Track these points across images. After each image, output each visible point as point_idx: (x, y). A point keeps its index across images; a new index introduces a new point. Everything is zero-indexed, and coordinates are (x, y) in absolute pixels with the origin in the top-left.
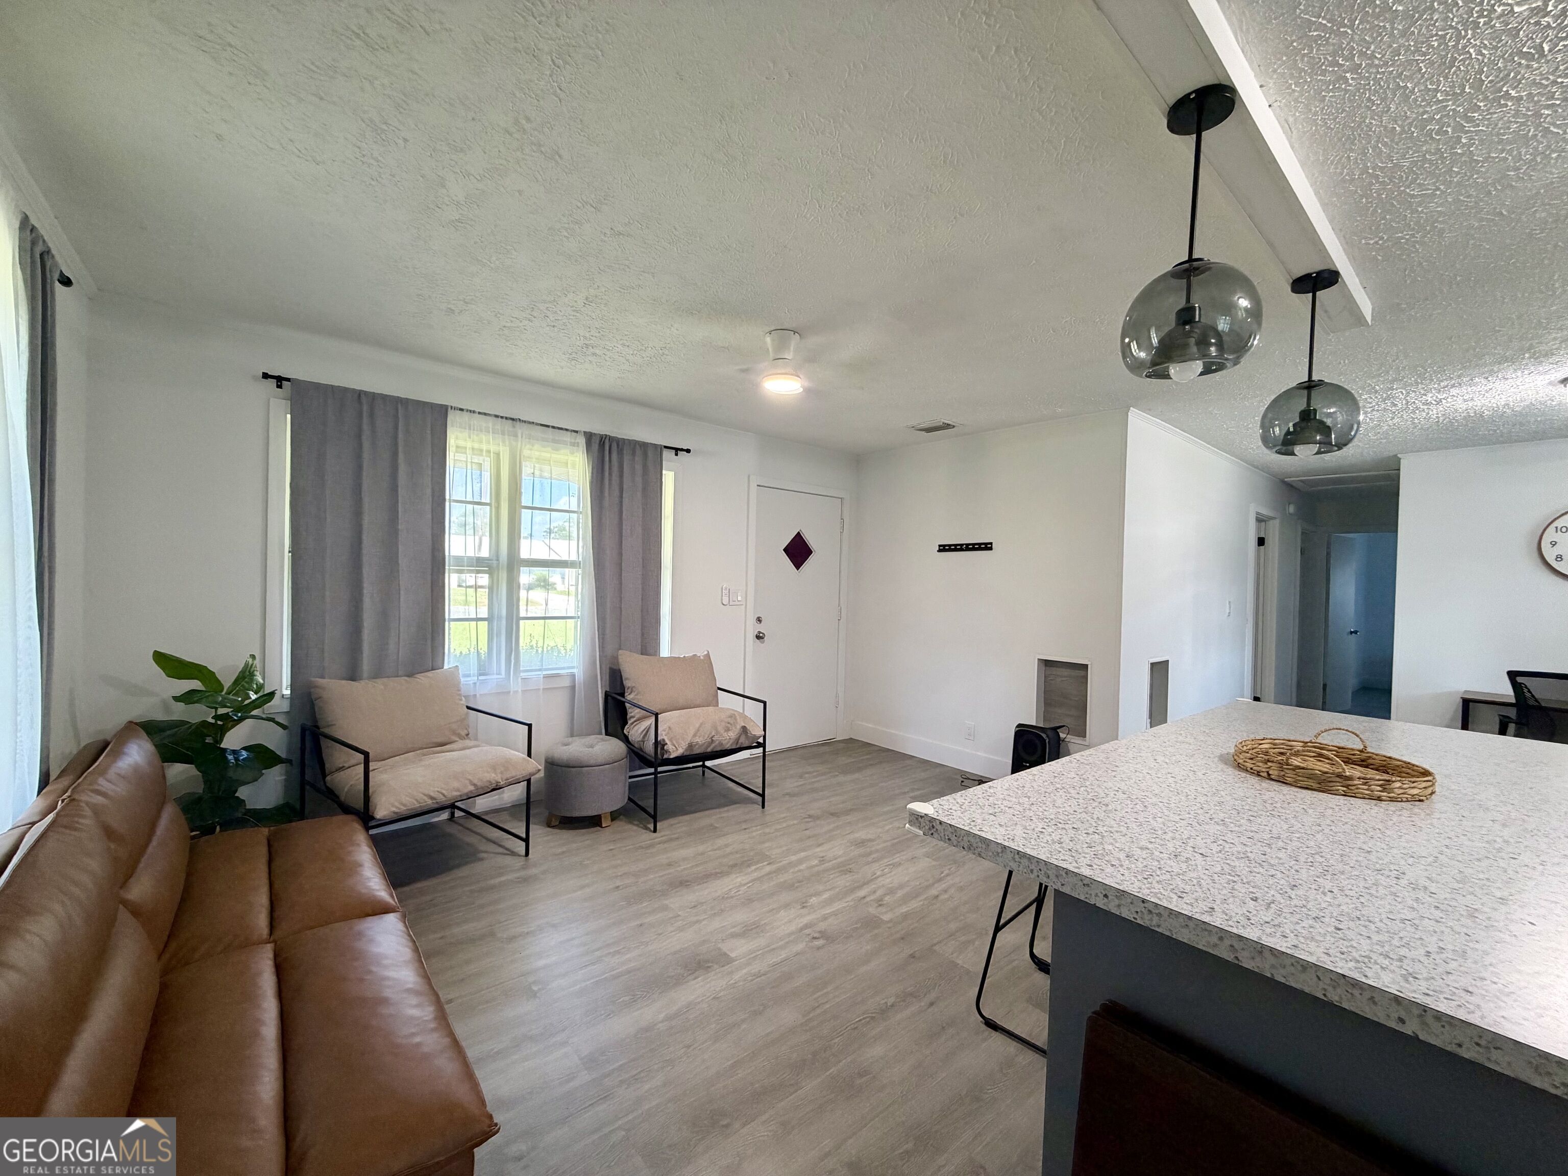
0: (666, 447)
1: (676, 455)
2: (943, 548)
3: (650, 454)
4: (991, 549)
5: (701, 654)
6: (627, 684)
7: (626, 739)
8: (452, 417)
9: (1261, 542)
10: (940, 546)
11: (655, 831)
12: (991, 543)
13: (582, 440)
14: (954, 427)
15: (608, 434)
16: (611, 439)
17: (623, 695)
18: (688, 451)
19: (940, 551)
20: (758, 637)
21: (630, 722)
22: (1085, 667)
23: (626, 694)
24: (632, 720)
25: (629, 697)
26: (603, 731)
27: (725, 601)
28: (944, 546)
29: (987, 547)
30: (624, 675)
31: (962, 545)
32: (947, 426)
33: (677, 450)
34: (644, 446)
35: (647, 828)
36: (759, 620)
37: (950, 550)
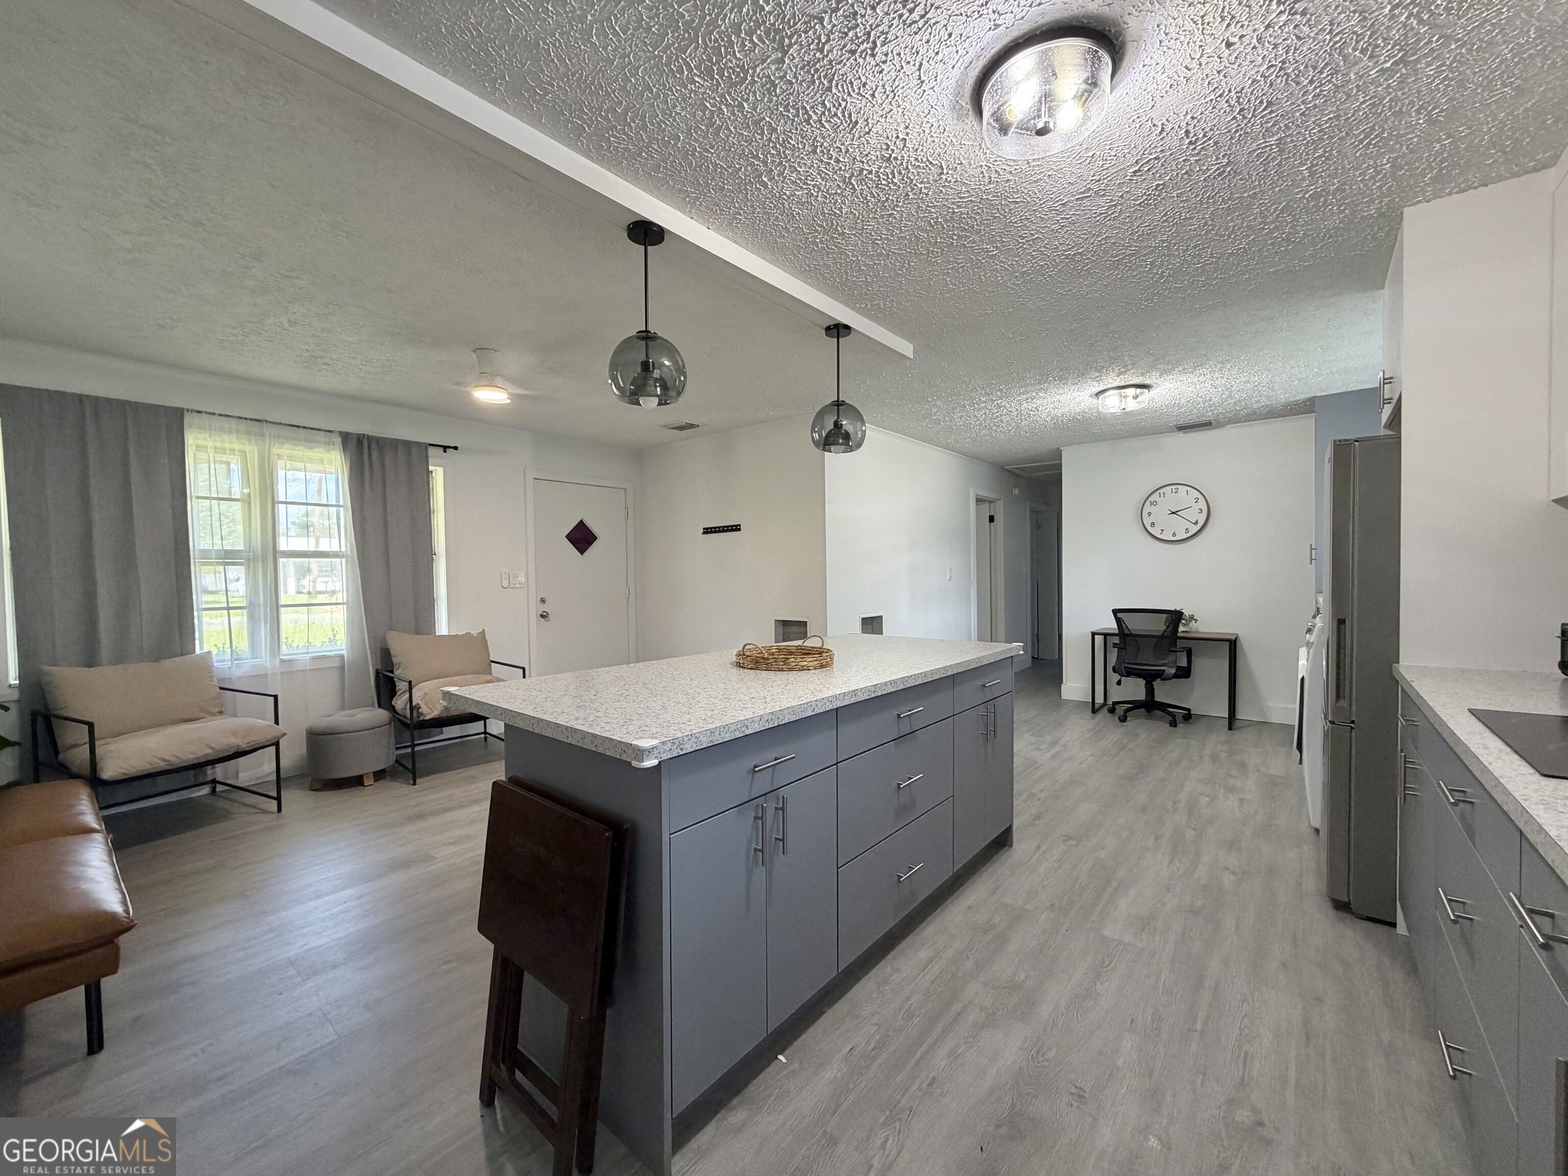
0: (431, 445)
1: (445, 451)
2: (707, 531)
3: (414, 452)
4: (740, 530)
5: (474, 632)
6: (395, 660)
7: (392, 709)
8: (187, 418)
9: (992, 519)
10: (704, 529)
11: (414, 784)
12: (740, 525)
13: (338, 440)
14: (698, 426)
15: (366, 433)
16: (370, 439)
17: (392, 672)
18: (456, 448)
19: (704, 533)
20: (542, 616)
21: (398, 694)
22: (804, 624)
23: (395, 670)
24: (400, 692)
25: (397, 672)
26: (376, 705)
27: (505, 584)
28: (707, 529)
29: (736, 528)
30: (392, 653)
31: (719, 527)
32: (691, 426)
33: (445, 448)
34: (407, 444)
35: (409, 784)
36: (543, 601)
37: (711, 532)
